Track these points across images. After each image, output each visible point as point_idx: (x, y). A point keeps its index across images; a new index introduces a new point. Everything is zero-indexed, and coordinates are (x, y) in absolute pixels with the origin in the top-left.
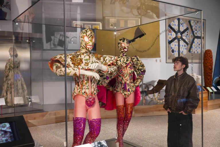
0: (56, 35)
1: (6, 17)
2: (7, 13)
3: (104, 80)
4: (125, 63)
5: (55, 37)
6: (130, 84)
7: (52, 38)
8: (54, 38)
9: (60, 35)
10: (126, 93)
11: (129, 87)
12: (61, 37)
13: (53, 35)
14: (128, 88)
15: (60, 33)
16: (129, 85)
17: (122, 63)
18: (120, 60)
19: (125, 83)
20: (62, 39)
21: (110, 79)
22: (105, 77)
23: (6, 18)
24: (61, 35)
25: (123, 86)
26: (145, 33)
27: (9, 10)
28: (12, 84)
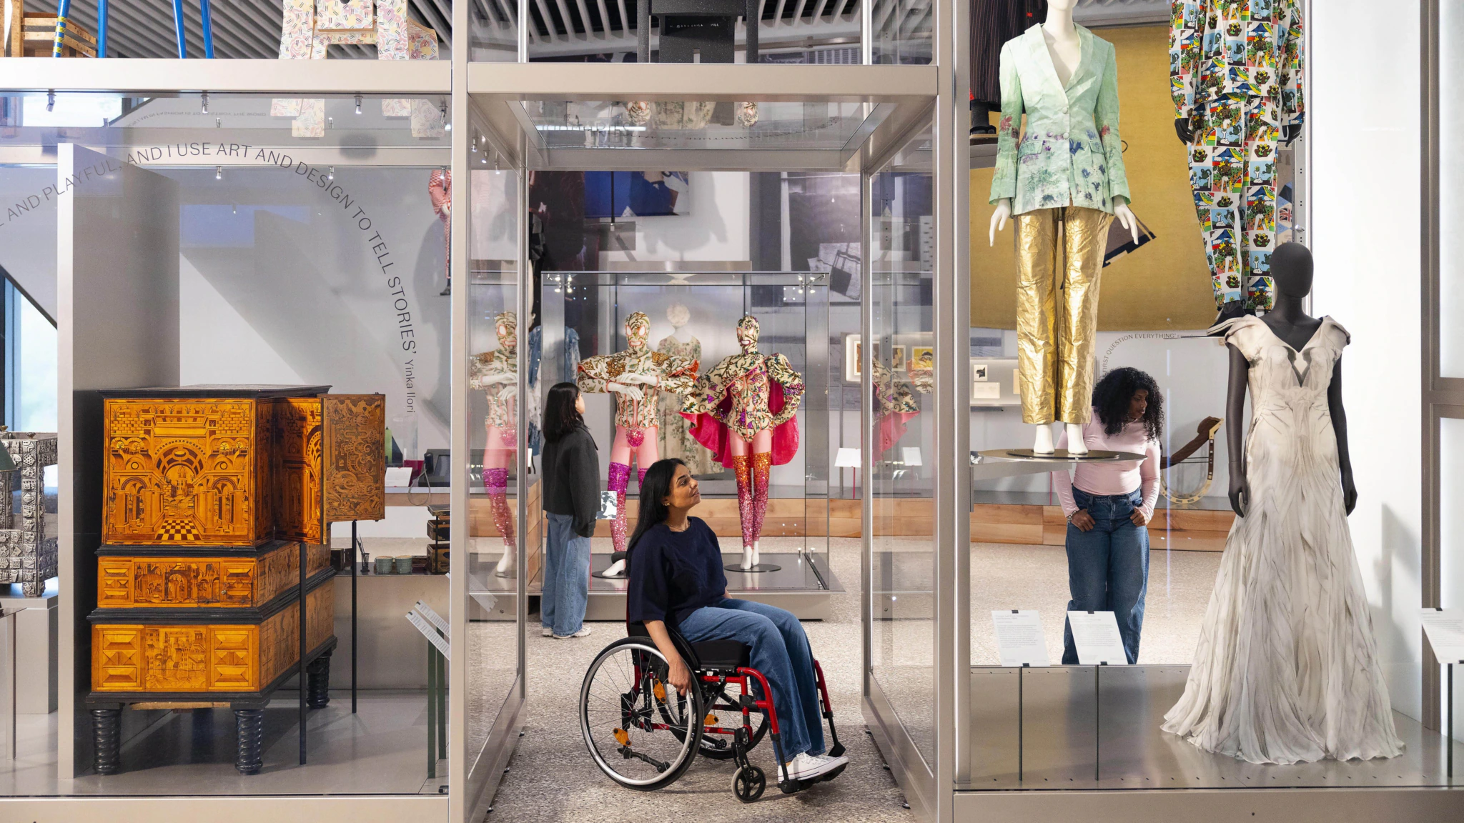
0: (822, 253)
1: (673, 205)
2: (677, 193)
3: (703, 403)
4: (745, 369)
5: (819, 261)
6: (755, 413)
7: (812, 262)
8: (818, 263)
9: (835, 252)
10: (744, 431)
11: (751, 420)
12: (841, 260)
13: (815, 254)
14: (748, 420)
15: (838, 245)
16: (751, 415)
17: (737, 370)
18: (736, 363)
19: (744, 411)
20: (843, 265)
21: (717, 402)
22: (706, 397)
23: (675, 210)
24: (839, 253)
25: (739, 417)
26: (1151, 234)
27: (684, 184)
28: (667, 411)
